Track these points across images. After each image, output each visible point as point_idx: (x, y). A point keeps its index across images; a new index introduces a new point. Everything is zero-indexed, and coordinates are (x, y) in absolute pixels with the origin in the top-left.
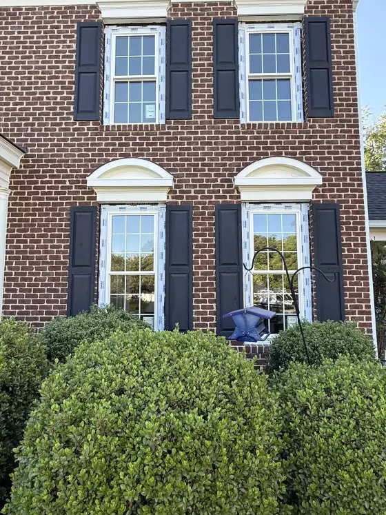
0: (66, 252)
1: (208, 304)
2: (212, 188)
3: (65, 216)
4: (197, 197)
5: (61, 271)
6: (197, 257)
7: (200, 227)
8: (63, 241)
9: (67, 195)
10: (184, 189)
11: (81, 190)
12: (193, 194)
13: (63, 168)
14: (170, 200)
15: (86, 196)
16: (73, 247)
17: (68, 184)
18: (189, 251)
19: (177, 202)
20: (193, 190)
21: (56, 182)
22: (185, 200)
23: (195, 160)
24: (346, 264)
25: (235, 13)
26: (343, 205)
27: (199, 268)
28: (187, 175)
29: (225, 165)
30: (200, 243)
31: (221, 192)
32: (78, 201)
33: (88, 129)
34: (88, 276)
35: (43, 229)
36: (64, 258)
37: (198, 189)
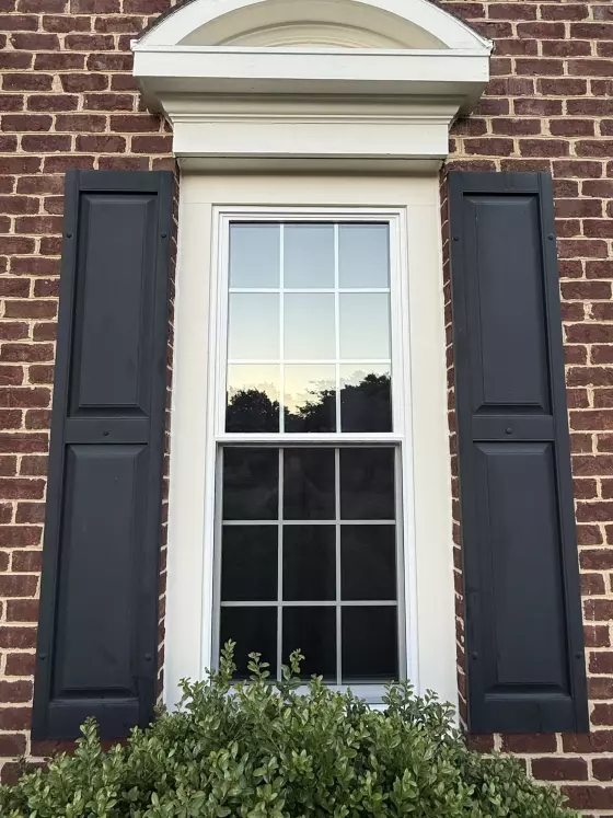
0: (43, 353)
3: (42, 212)
4: (563, 148)
5: (23, 430)
6: (582, 377)
7: (584, 260)
8: (31, 310)
9: (52, 131)
10: (512, 115)
11: (108, 114)
12: (545, 134)
13: (41, 31)
14: (461, 155)
15: (128, 137)
16: (73, 334)
17: (57, 89)
18: (549, 354)
19: (488, 166)
20: (545, 122)
21: (11, 82)
22: (516, 156)
27: (591, 421)
28: (522, 66)
30: (587, 321)
32: (97, 155)
34: (134, 452)
36: (37, 375)
37: (565, 116)
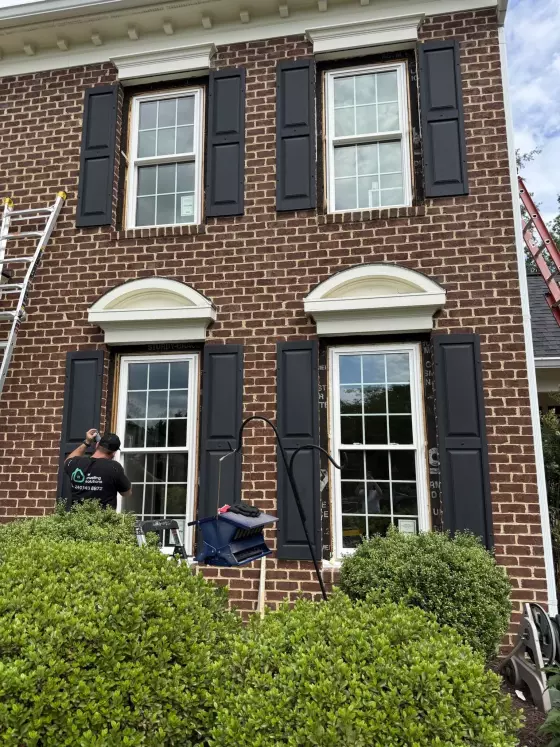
0: (59, 420)
1: (264, 499)
2: (273, 318)
3: (59, 367)
4: (250, 333)
5: (51, 448)
7: (255, 378)
8: (54, 404)
9: (63, 335)
10: (231, 320)
11: (82, 328)
12: (244, 327)
13: (59, 296)
14: (211, 337)
15: (89, 336)
16: (68, 412)
17: (65, 319)
18: (237, 415)
19: (221, 341)
20: (244, 322)
21: (49, 317)
22: (232, 336)
23: (249, 275)
24: (494, 434)
25: (311, 50)
26: (487, 335)
27: (253, 441)
28: (236, 299)
29: (294, 280)
30: (254, 402)
31: (287, 323)
32: (78, 344)
33: (96, 238)
35: (28, 385)
36: (56, 428)
37: (252, 319)
